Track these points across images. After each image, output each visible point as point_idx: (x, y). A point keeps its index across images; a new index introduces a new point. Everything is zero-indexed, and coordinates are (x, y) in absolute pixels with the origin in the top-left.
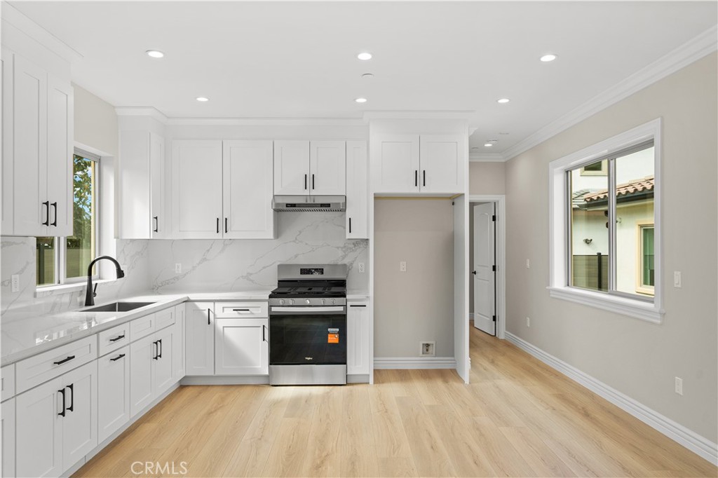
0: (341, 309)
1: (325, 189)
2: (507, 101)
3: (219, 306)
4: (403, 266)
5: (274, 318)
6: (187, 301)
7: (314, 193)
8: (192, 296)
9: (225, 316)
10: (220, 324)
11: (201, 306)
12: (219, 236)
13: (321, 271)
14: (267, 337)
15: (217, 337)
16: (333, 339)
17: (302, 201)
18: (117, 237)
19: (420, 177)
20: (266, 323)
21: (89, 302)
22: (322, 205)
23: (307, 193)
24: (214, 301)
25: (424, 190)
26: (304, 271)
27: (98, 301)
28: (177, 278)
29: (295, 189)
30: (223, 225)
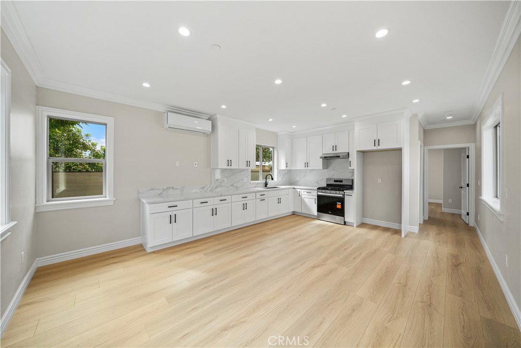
0: (342, 196)
1: (341, 150)
2: (418, 100)
3: (303, 190)
4: (379, 181)
5: (319, 197)
6: (294, 188)
7: (336, 152)
8: (295, 187)
9: (304, 194)
10: (303, 196)
11: (298, 190)
12: (306, 168)
13: (342, 181)
14: (316, 202)
15: (302, 201)
16: (339, 206)
17: (333, 155)
18: (277, 169)
19: (377, 142)
20: (316, 198)
21: (266, 186)
22: (337, 157)
23: (334, 152)
24: (301, 189)
25: (379, 148)
26: (335, 181)
27: (268, 186)
28: (297, 182)
29: (329, 151)
30: (307, 165)
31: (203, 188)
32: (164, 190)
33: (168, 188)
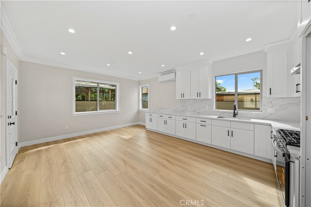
21: (234, 116)
31: (176, 110)
32: (160, 109)
33: (162, 108)
